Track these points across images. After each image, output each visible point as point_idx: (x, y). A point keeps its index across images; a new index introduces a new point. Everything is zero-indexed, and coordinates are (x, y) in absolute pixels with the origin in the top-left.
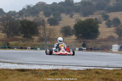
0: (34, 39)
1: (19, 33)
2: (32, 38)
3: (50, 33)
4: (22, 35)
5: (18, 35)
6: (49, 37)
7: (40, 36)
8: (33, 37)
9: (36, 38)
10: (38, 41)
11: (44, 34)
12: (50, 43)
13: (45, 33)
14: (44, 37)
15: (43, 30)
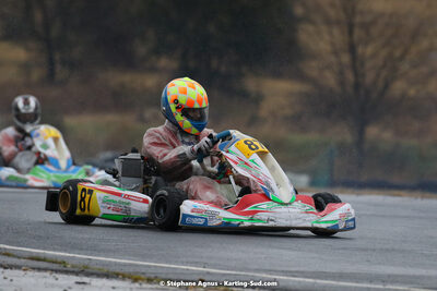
0: (258, 99)
1: (141, 50)
2: (244, 95)
3: (398, 53)
4: (164, 62)
5: (129, 62)
6: (387, 86)
7: (314, 73)
8: (251, 84)
9: (277, 92)
10: (296, 121)
11: (346, 58)
12: (388, 135)
13: (352, 49)
14: (342, 83)
15: (336, 31)
